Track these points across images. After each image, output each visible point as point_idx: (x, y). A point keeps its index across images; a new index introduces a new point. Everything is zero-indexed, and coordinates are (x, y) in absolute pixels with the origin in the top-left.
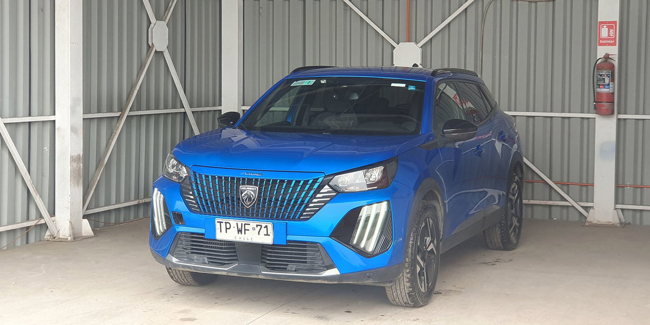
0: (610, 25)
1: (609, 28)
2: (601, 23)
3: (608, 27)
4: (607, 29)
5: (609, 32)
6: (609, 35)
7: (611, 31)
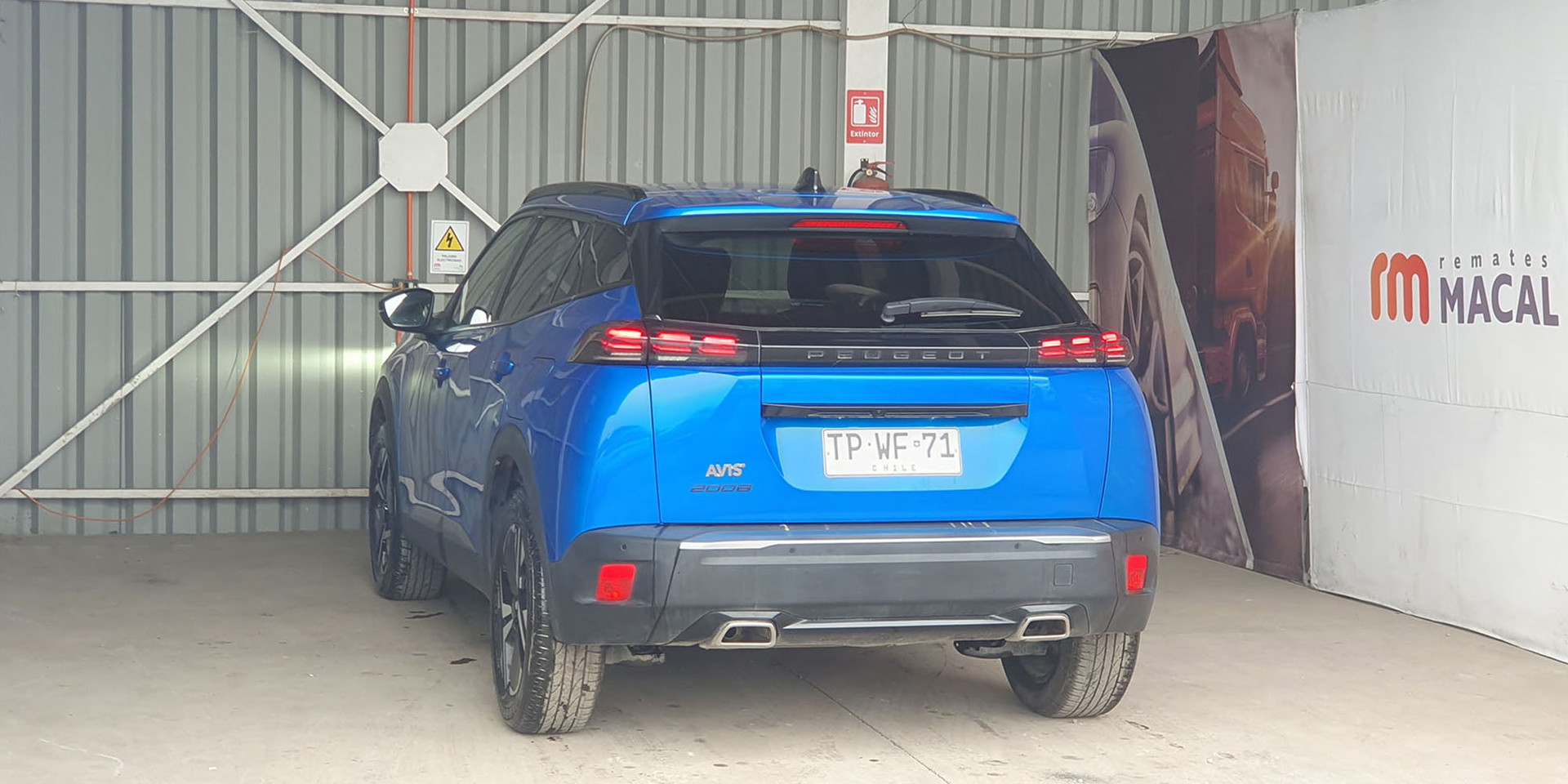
0: (871, 98)
1: (869, 104)
2: (852, 93)
3: (865, 102)
4: (864, 106)
5: (868, 113)
6: (868, 121)
7: (873, 111)
